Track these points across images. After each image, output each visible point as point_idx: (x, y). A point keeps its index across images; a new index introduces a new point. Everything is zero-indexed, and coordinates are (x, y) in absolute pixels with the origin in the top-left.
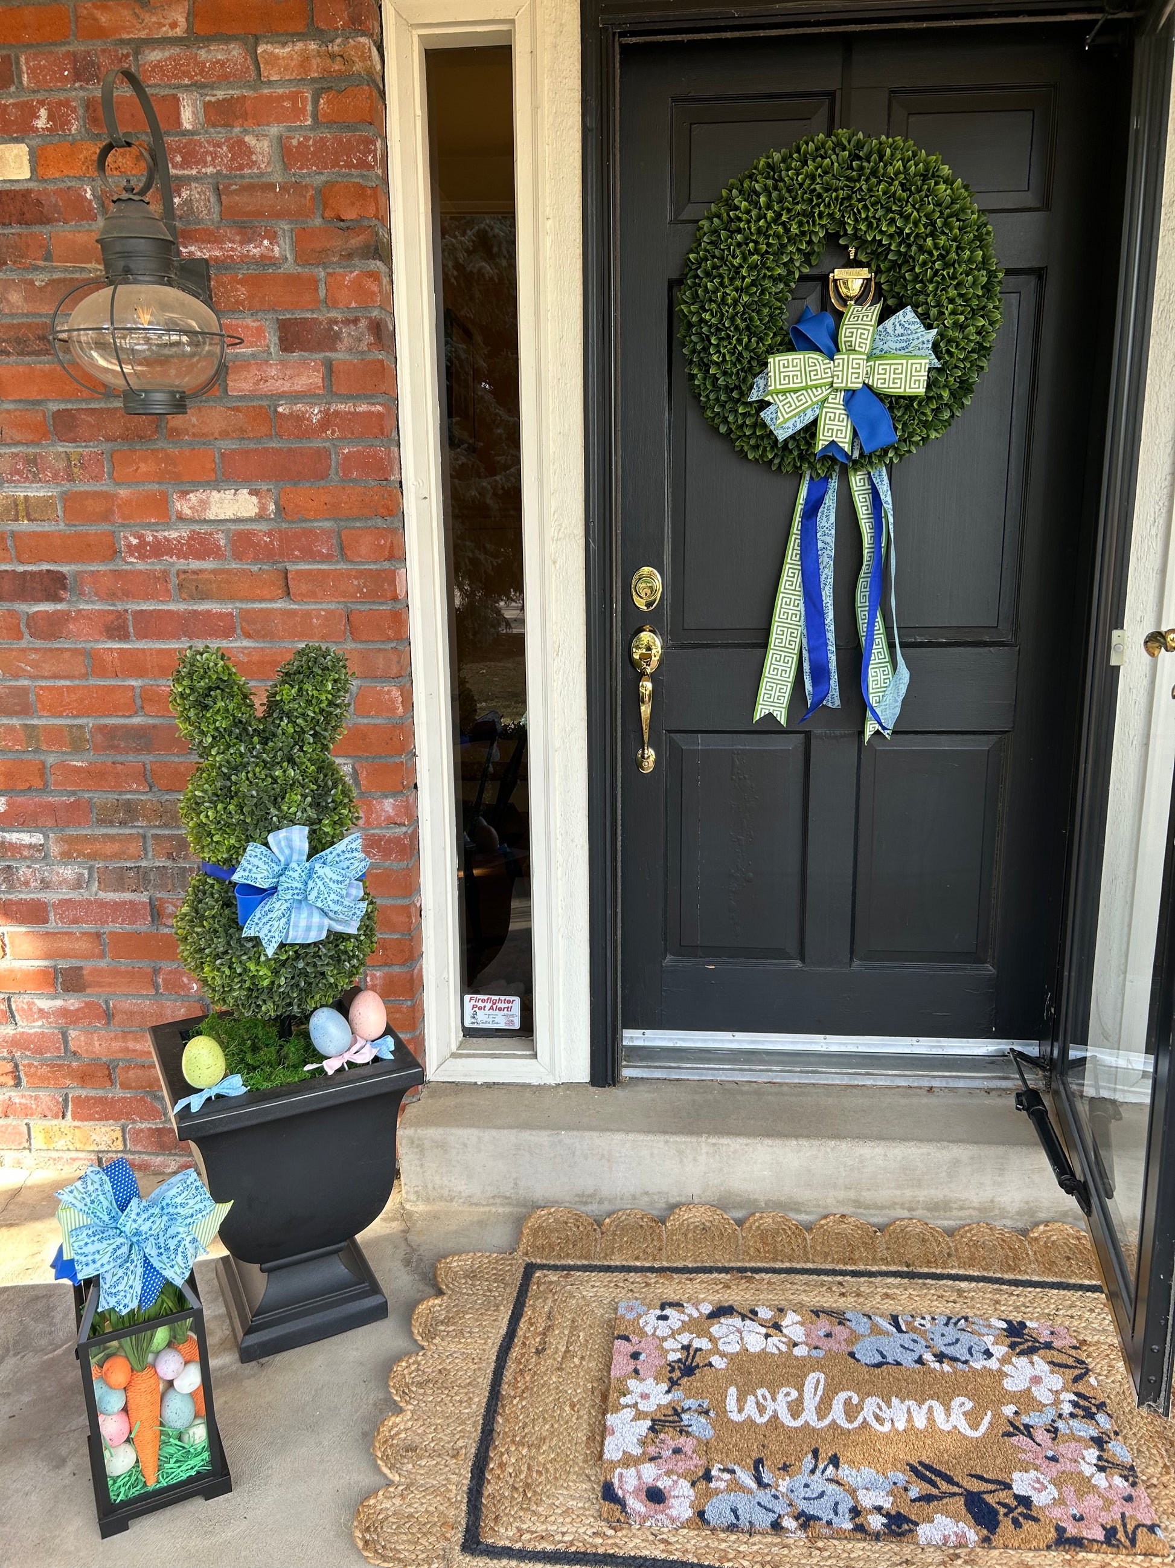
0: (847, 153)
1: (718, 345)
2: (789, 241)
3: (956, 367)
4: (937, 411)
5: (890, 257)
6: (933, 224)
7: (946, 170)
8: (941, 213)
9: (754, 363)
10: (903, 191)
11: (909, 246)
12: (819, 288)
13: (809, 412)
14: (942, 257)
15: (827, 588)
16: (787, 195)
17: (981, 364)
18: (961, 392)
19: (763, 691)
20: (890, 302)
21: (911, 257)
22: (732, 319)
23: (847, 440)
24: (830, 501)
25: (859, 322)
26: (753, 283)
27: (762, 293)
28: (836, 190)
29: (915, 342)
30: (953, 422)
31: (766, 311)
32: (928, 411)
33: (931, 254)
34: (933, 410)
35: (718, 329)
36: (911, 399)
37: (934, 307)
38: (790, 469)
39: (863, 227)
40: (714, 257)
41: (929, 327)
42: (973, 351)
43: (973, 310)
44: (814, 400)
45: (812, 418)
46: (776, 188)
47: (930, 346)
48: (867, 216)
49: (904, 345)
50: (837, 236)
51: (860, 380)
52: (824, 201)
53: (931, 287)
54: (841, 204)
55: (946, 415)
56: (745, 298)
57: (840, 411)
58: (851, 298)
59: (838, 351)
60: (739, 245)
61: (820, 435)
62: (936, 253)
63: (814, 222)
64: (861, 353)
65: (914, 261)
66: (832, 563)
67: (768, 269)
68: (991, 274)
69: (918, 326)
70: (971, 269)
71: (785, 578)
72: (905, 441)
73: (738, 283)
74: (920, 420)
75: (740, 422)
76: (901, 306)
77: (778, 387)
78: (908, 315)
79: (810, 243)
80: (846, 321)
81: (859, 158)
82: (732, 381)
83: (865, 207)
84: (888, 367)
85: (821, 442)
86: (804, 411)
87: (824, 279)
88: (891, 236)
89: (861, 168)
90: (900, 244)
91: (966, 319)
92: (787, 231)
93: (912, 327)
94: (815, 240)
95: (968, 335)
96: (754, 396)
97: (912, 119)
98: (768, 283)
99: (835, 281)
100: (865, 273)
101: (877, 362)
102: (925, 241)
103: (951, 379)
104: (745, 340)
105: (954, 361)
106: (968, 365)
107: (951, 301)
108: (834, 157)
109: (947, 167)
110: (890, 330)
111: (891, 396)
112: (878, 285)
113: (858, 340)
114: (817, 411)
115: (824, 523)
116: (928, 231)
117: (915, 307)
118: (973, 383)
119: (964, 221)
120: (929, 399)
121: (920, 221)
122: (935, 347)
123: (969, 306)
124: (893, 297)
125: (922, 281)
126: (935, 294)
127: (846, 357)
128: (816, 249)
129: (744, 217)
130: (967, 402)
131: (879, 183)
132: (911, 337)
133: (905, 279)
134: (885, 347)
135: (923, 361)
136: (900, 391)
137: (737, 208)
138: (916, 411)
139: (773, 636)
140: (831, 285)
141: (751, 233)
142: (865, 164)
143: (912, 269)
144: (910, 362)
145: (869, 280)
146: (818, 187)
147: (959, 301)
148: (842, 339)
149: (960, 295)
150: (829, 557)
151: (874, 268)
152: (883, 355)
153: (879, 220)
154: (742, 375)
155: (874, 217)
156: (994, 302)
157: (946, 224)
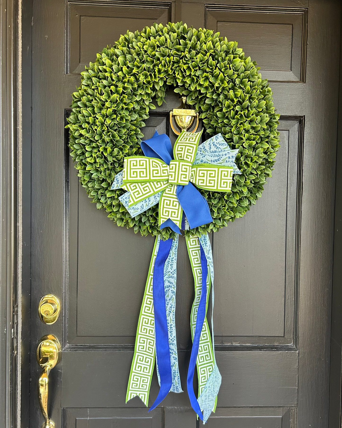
0: (176, 34)
1: (91, 152)
2: (139, 87)
3: (252, 173)
4: (240, 201)
5: (207, 101)
6: (233, 81)
7: (240, 51)
8: (238, 75)
9: (116, 165)
10: (213, 60)
11: (219, 95)
12: (165, 121)
13: (152, 198)
14: (240, 103)
15: (171, 315)
16: (136, 57)
17: (267, 172)
18: (255, 190)
19: (132, 382)
20: (208, 131)
21: (220, 102)
22: (101, 135)
23: (179, 219)
24: (173, 254)
25: (187, 142)
26: (115, 112)
27: (122, 118)
28: (169, 56)
29: (224, 157)
30: (250, 207)
31: (124, 131)
32: (234, 201)
33: (233, 101)
34: (237, 200)
35: (91, 141)
36: (223, 194)
37: (236, 135)
38: (145, 233)
39: (188, 81)
40: (88, 94)
41: (233, 147)
42: (262, 164)
43: (261, 138)
44: (156, 190)
45: (155, 203)
46: (130, 53)
47: (234, 160)
48: (190, 74)
49: (217, 158)
50: (172, 88)
51: (187, 179)
52: (161, 63)
53: (233, 122)
54: (173, 65)
55: (246, 203)
56: (108, 121)
57: (174, 200)
58: (184, 128)
59: (173, 158)
60: (105, 87)
61: (161, 215)
62: (236, 100)
63: (155, 75)
64: (188, 162)
65: (222, 105)
66: (174, 297)
67: (125, 104)
68: (272, 116)
69: (225, 146)
70: (259, 112)
71: (145, 305)
72: (220, 219)
73: (104, 112)
74: (229, 207)
75: (109, 203)
76: (215, 133)
77: (129, 179)
78: (219, 139)
79: (154, 89)
80: (179, 140)
81: (184, 39)
82: (102, 176)
83: (189, 68)
84: (205, 172)
85: (162, 219)
86: (149, 198)
87: (167, 115)
88: (207, 88)
89: (186, 44)
90: (213, 93)
91: (257, 143)
92: (137, 80)
93: (222, 147)
94: (157, 88)
95: (259, 153)
96: (115, 186)
97: (219, 24)
98: (125, 113)
99: (174, 116)
100: (192, 112)
101: (198, 169)
102: (228, 92)
103: (248, 181)
104: (109, 149)
105: (250, 170)
106: (259, 173)
107: (247, 131)
108: (167, 36)
109: (241, 50)
110: (207, 148)
111: (209, 191)
112: (201, 120)
113: (186, 153)
114: (158, 199)
115: (169, 269)
116: (230, 86)
117: (224, 134)
118: (263, 184)
119: (253, 82)
120: (234, 193)
121: (224, 79)
122: (238, 160)
123: (259, 135)
124: (210, 128)
125: (227, 118)
126: (236, 126)
127: (177, 163)
128: (159, 94)
129: (108, 69)
130: (259, 195)
131: (197, 54)
132: (221, 153)
133: (217, 116)
134: (204, 159)
135: (229, 170)
136: (214, 189)
137: (104, 64)
138: (226, 201)
139: (137, 344)
140: (171, 118)
141: (113, 80)
142: (188, 42)
143: (221, 110)
144: (220, 170)
145: (195, 117)
146: (157, 53)
147: (252, 131)
148: (175, 152)
149: (253, 128)
150: (173, 292)
151: (197, 108)
152: (203, 164)
153: (198, 77)
154: (108, 172)
155: (195, 75)
156: (274, 134)
157: (241, 82)
